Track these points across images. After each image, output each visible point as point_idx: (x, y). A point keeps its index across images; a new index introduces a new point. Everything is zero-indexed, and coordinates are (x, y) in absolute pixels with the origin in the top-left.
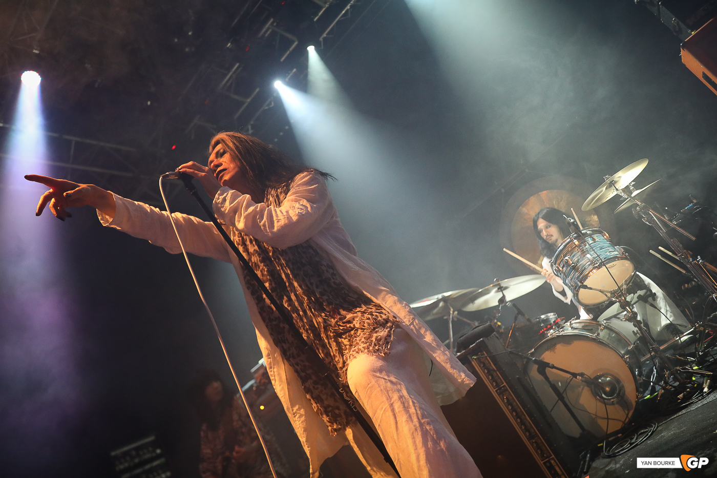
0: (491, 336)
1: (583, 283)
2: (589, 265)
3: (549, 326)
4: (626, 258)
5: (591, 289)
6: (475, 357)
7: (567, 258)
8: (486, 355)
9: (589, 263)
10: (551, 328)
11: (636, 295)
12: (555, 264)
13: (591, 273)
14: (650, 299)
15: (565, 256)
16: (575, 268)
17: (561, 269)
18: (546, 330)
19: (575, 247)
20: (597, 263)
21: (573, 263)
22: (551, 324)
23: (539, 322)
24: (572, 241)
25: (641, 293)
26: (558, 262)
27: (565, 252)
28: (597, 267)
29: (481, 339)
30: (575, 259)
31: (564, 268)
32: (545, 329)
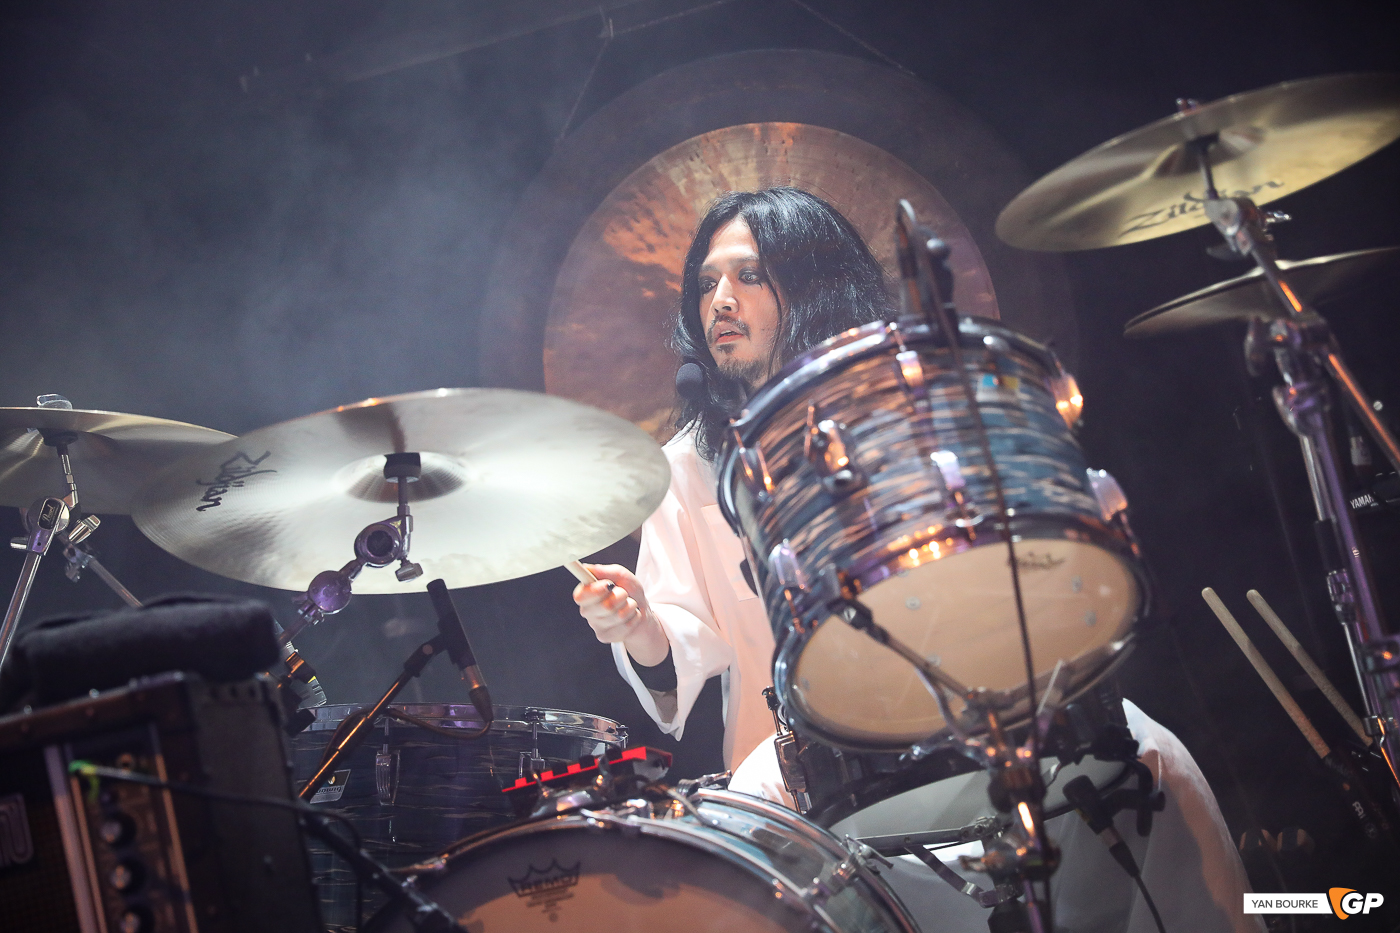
0: (242, 687)
1: (854, 591)
2: (929, 509)
3: (574, 769)
4: (1120, 551)
5: (882, 636)
6: (88, 769)
7: (827, 426)
8: (163, 776)
9: (935, 497)
10: (583, 780)
11: (1072, 772)
12: (749, 444)
13: (913, 553)
14: (1124, 819)
15: (819, 416)
16: (845, 496)
17: (768, 480)
18: (549, 784)
19: (892, 390)
20: (972, 514)
21: (848, 467)
22: (588, 760)
23: (524, 739)
24: (886, 351)
25: (1094, 769)
26: (773, 436)
27: (826, 396)
28: (962, 534)
29: (178, 676)
30: (869, 451)
31: (790, 484)
32: (548, 775)
